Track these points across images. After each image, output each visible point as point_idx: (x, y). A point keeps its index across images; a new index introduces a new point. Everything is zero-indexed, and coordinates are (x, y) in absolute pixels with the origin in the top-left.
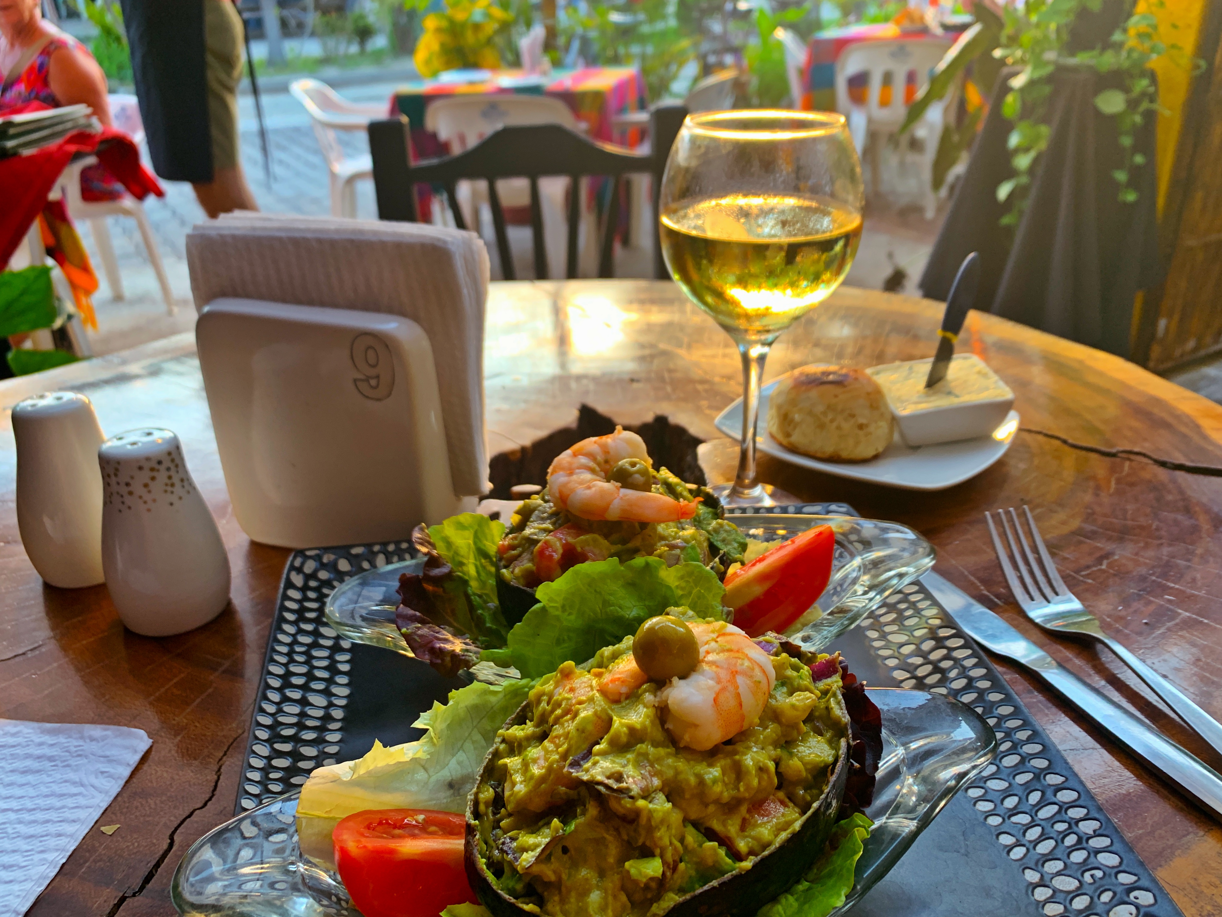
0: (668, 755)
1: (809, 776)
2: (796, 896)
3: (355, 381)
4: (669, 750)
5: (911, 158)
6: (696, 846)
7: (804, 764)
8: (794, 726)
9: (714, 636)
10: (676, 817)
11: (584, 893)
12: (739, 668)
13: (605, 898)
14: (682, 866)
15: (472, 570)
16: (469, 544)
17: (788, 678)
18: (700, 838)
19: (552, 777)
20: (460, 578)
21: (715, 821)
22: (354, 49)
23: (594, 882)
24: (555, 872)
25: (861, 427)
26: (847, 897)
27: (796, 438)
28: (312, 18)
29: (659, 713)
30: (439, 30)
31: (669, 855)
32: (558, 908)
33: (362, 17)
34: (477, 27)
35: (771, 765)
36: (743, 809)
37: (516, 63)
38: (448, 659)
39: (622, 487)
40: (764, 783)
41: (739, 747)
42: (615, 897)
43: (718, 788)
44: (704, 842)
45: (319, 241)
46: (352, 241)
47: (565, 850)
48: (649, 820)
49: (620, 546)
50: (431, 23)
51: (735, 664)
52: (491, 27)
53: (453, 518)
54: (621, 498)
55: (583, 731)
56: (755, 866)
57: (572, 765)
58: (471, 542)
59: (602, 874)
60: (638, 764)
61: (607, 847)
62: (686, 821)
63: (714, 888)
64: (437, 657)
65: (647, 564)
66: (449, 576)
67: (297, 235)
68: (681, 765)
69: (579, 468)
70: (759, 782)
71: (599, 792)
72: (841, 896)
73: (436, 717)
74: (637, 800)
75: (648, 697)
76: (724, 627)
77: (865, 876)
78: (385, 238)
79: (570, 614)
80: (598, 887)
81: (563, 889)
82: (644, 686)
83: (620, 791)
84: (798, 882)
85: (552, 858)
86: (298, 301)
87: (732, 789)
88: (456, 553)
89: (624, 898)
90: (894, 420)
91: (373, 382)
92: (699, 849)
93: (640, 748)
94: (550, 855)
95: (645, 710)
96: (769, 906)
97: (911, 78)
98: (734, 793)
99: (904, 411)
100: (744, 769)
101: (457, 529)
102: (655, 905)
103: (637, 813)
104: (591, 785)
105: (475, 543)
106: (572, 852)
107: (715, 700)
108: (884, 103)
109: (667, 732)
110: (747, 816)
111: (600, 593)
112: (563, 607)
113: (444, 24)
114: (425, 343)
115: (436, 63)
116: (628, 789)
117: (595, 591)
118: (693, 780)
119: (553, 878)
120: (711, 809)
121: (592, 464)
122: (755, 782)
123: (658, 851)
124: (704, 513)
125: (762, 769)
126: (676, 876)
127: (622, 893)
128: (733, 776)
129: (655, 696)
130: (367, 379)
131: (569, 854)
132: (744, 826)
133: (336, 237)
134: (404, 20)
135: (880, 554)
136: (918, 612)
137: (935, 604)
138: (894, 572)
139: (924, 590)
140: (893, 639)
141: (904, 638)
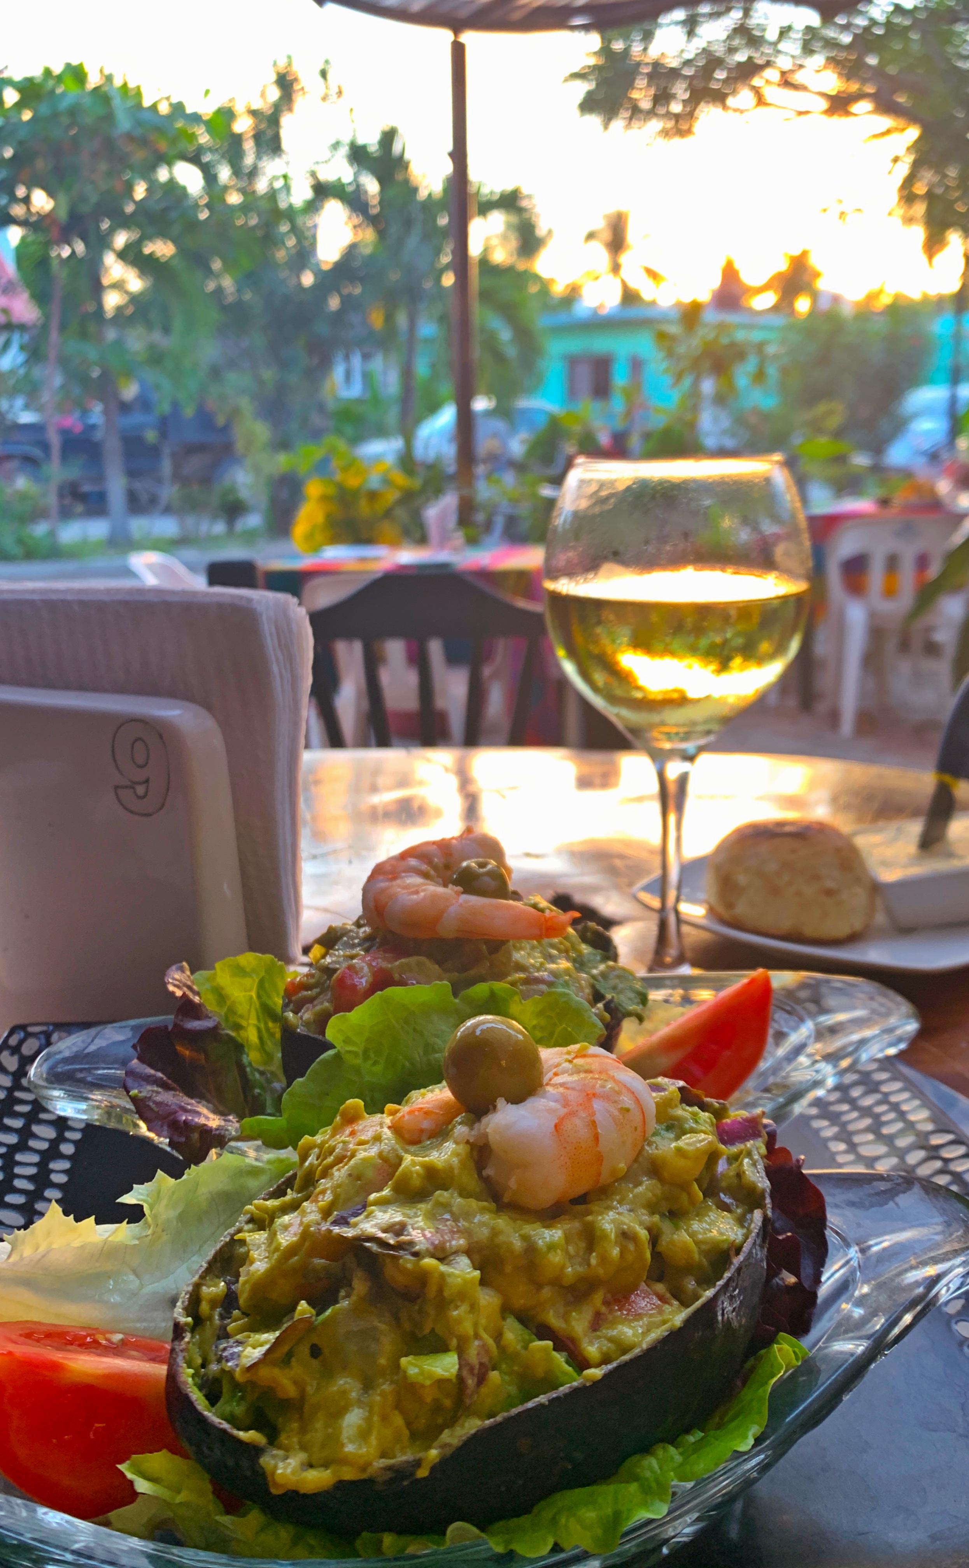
0: (483, 1210)
1: (705, 1262)
2: (681, 1450)
3: (116, 788)
4: (485, 1204)
5: (928, 665)
6: (519, 1347)
7: (697, 1243)
8: (684, 1187)
9: (570, 1057)
10: (488, 1299)
11: (338, 1413)
12: (598, 1089)
13: (368, 1420)
14: (494, 1376)
15: (251, 1035)
16: (251, 998)
17: (677, 1119)
18: (527, 1337)
19: (307, 1244)
20: (231, 1039)
21: (551, 1313)
22: (219, 528)
23: (354, 1394)
24: (295, 1383)
25: (829, 893)
26: (758, 1441)
27: (742, 909)
28: (169, 492)
29: (475, 1153)
30: (324, 498)
31: (473, 1352)
32: (295, 1440)
33: (232, 490)
34: (373, 496)
35: (643, 1234)
36: (598, 1298)
37: (422, 539)
38: (196, 1136)
39: (464, 892)
40: (630, 1258)
41: (595, 1207)
42: (385, 1418)
43: (556, 1258)
44: (533, 1341)
45: (83, 604)
46: (125, 603)
47: (315, 1351)
48: (440, 1291)
49: (456, 974)
50: (314, 489)
51: (594, 1086)
52: (392, 496)
53: (230, 960)
54: (461, 905)
55: (359, 1178)
56: (606, 1376)
57: (335, 1223)
58: (254, 994)
59: (368, 1385)
60: (431, 1216)
61: (377, 1340)
62: (506, 1310)
63: (541, 1406)
64: (181, 1134)
65: (493, 994)
66: (214, 1032)
67: (54, 597)
68: (502, 1222)
69: (405, 871)
70: (622, 1253)
71: (367, 1250)
72: (746, 1437)
73: (158, 1196)
74: (424, 1257)
75: (460, 1130)
76: (585, 1048)
77: (787, 1420)
78: (169, 598)
79: (375, 1063)
80: (359, 1403)
81: (307, 1408)
82: (458, 1119)
83: (400, 1246)
84: (687, 1431)
85: (293, 1359)
86: (49, 685)
87: (580, 1265)
88: (232, 1011)
89: (398, 1420)
90: (876, 888)
91: (141, 790)
92: (523, 1352)
93: (440, 1195)
94: (290, 1355)
95: (454, 1146)
96: (637, 1457)
97: (922, 562)
98: (580, 1269)
99: (888, 876)
100: (598, 1233)
101: (233, 975)
102: (446, 1432)
103: (423, 1278)
104: (357, 1245)
105: (259, 996)
106: (326, 1351)
107: (556, 1126)
108: (890, 592)
109: (487, 1181)
110: (604, 1309)
111: (421, 1034)
112: (366, 1052)
113: (331, 491)
114: (218, 741)
115: (319, 537)
116: (411, 1243)
117: (415, 1030)
118: (518, 1244)
119: (292, 1391)
120: (547, 1292)
121: (424, 867)
122: (615, 1252)
123: (454, 1342)
124: (590, 954)
125: (626, 1236)
126: (483, 1390)
127: (397, 1412)
128: (583, 1245)
129: (472, 1129)
130: (132, 786)
131: (321, 1358)
132: (598, 1321)
133: (106, 598)
134: (285, 494)
135: (841, 1017)
136: (902, 1115)
137: (926, 1104)
138: (855, 1037)
139: (910, 1086)
140: (865, 1151)
141: (882, 1149)
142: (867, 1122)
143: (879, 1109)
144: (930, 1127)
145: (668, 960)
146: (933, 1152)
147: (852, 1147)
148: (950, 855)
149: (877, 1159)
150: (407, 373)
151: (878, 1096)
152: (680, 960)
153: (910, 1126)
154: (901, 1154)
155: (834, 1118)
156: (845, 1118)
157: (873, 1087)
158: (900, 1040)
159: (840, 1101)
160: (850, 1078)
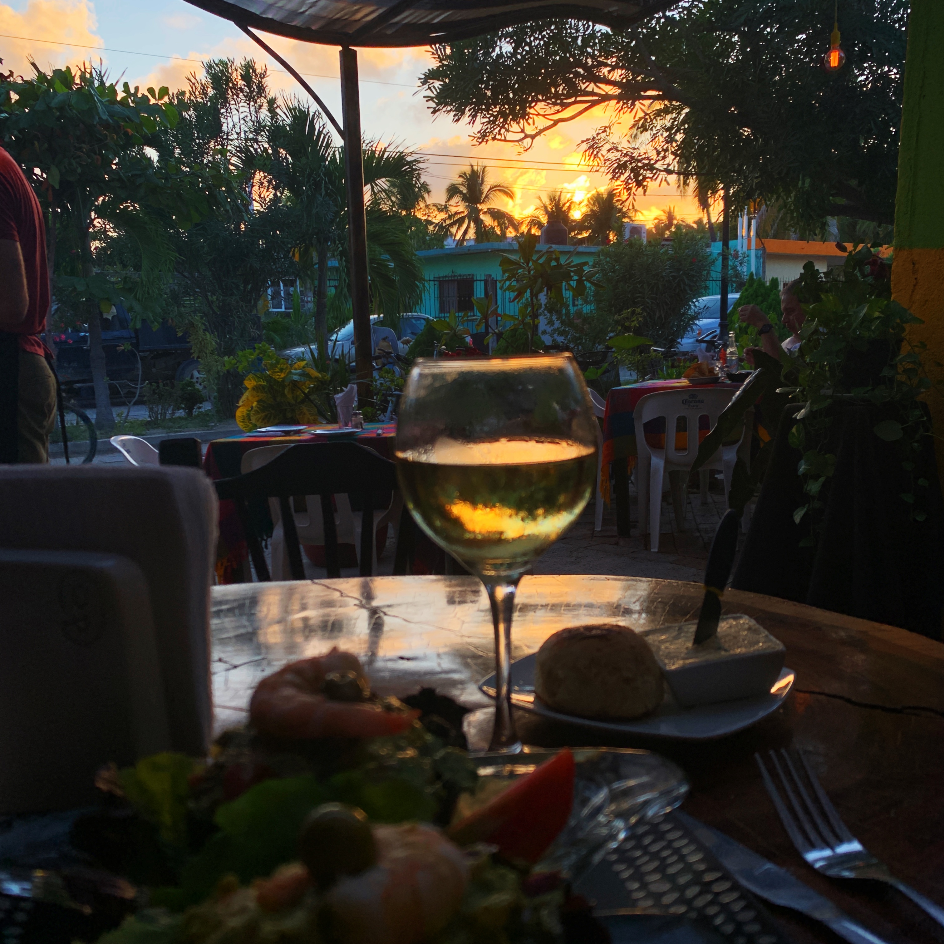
12: (421, 862)
16: (166, 788)
17: (487, 881)
25: (626, 681)
30: (257, 389)
33: (190, 384)
34: (295, 385)
37: (333, 420)
39: (329, 700)
49: (321, 766)
50: (250, 383)
51: (417, 859)
52: (308, 385)
53: (151, 758)
58: (168, 785)
88: (150, 800)
90: (664, 675)
99: (672, 665)
101: (152, 771)
105: (172, 786)
113: (262, 383)
115: (255, 418)
121: (298, 681)
124: (434, 741)
135: (632, 783)
136: (682, 858)
137: (701, 847)
138: (642, 798)
139: (687, 834)
140: (654, 888)
141: (667, 887)
142: (655, 864)
143: (665, 854)
144: (702, 867)
145: (504, 739)
146: (706, 887)
147: (644, 886)
148: (720, 648)
149: (664, 894)
150: (320, 294)
151: (663, 844)
152: (512, 740)
153: (688, 868)
154: (682, 889)
155: (631, 862)
156: (639, 862)
157: (660, 836)
158: (676, 799)
159: (635, 848)
160: (641, 830)
